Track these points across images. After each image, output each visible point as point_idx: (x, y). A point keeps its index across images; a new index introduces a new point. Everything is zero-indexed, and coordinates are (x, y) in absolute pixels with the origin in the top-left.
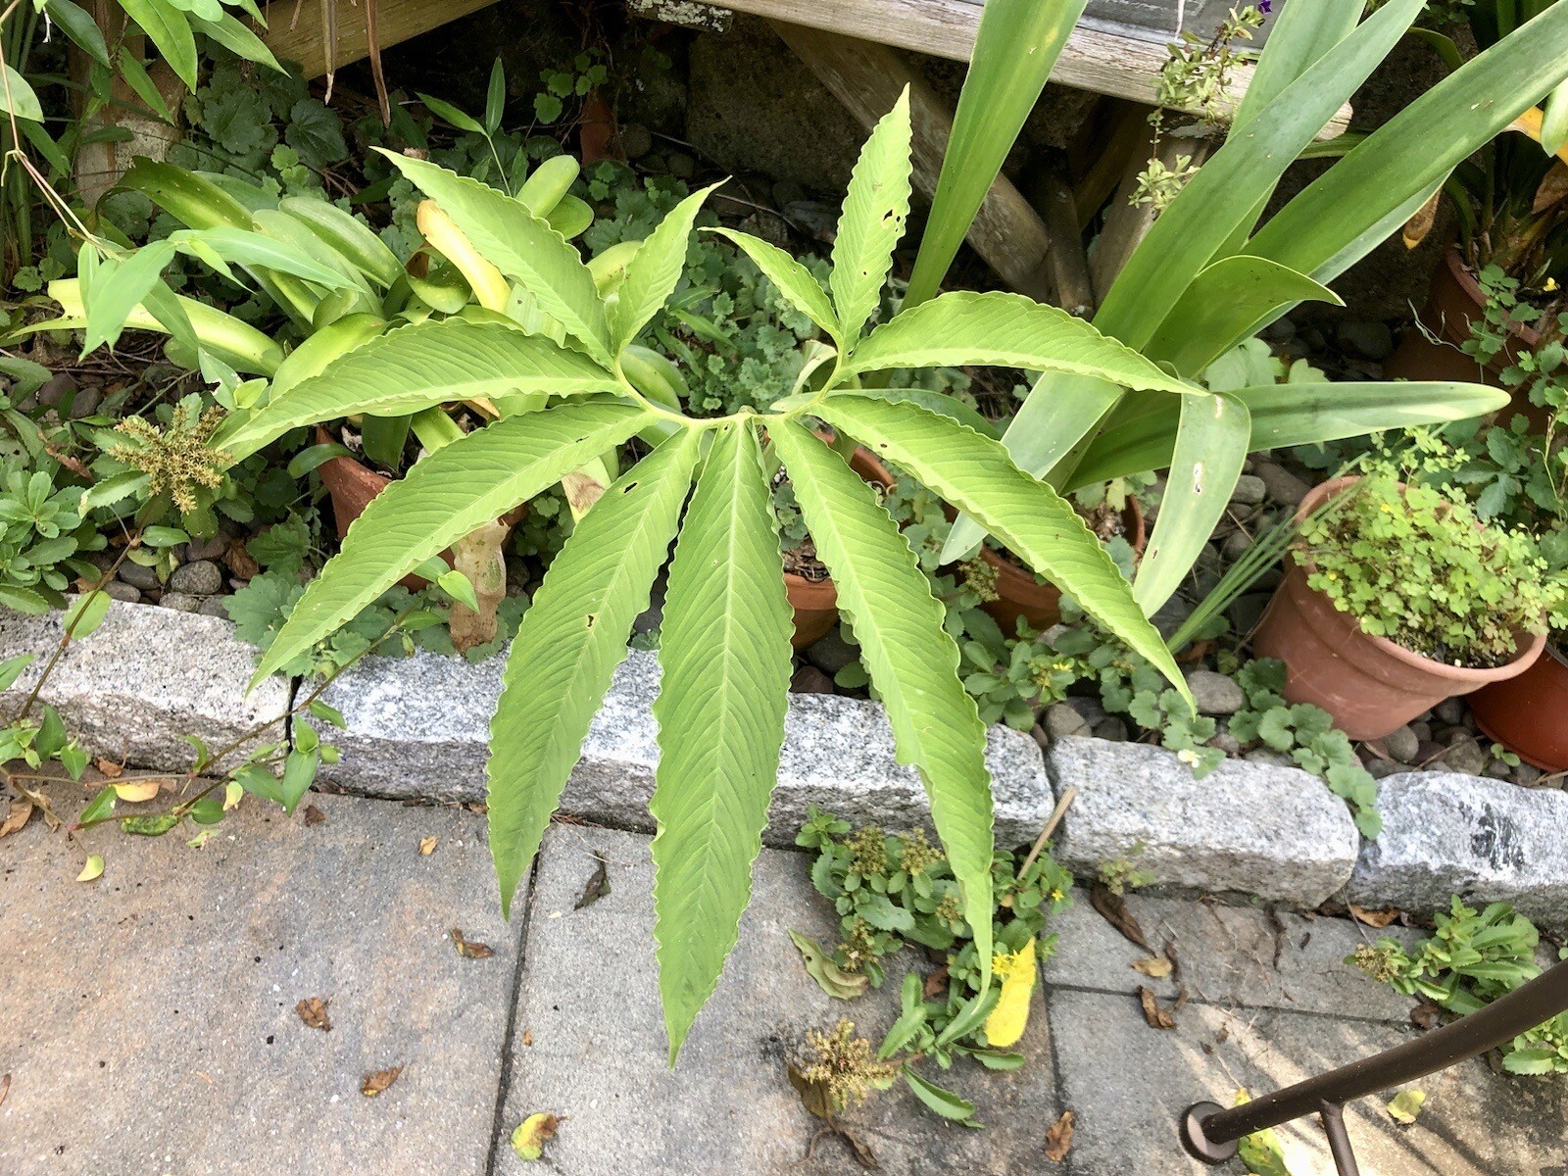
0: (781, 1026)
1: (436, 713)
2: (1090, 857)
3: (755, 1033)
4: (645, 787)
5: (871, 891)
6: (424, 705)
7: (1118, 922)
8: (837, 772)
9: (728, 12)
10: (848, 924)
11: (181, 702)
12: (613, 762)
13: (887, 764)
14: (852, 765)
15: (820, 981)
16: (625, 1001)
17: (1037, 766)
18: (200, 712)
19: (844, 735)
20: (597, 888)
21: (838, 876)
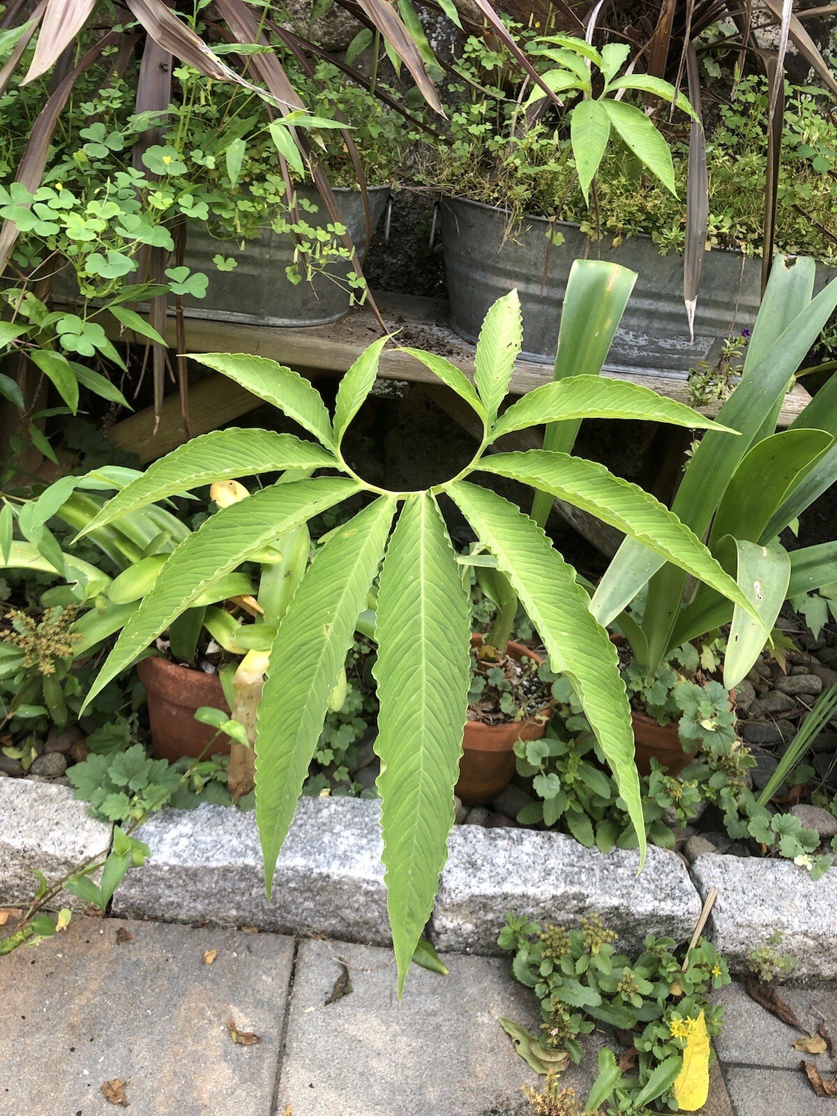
0: (500, 1100)
1: (217, 845)
2: (739, 949)
3: (478, 1107)
4: (376, 902)
5: (562, 975)
6: (209, 839)
7: (773, 1008)
8: (525, 881)
9: (405, 383)
10: (548, 1006)
11: (31, 842)
12: (350, 879)
13: (564, 875)
14: (536, 876)
15: (529, 1061)
16: (368, 1079)
17: (683, 873)
18: (44, 849)
19: (528, 854)
20: (342, 988)
21: (534, 966)
